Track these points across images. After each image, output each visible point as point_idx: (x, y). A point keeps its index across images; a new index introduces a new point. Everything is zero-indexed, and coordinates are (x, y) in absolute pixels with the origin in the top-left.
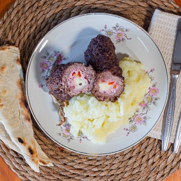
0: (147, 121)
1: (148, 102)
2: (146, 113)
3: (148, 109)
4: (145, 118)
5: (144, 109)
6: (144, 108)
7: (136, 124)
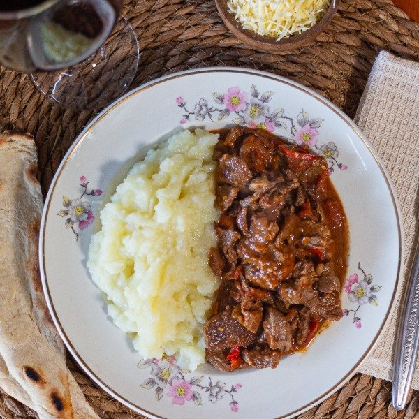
0: (311, 117)
1: (263, 114)
2: (291, 120)
3: (280, 115)
4: (303, 123)
5: (280, 125)
6: (278, 125)
7: (319, 147)
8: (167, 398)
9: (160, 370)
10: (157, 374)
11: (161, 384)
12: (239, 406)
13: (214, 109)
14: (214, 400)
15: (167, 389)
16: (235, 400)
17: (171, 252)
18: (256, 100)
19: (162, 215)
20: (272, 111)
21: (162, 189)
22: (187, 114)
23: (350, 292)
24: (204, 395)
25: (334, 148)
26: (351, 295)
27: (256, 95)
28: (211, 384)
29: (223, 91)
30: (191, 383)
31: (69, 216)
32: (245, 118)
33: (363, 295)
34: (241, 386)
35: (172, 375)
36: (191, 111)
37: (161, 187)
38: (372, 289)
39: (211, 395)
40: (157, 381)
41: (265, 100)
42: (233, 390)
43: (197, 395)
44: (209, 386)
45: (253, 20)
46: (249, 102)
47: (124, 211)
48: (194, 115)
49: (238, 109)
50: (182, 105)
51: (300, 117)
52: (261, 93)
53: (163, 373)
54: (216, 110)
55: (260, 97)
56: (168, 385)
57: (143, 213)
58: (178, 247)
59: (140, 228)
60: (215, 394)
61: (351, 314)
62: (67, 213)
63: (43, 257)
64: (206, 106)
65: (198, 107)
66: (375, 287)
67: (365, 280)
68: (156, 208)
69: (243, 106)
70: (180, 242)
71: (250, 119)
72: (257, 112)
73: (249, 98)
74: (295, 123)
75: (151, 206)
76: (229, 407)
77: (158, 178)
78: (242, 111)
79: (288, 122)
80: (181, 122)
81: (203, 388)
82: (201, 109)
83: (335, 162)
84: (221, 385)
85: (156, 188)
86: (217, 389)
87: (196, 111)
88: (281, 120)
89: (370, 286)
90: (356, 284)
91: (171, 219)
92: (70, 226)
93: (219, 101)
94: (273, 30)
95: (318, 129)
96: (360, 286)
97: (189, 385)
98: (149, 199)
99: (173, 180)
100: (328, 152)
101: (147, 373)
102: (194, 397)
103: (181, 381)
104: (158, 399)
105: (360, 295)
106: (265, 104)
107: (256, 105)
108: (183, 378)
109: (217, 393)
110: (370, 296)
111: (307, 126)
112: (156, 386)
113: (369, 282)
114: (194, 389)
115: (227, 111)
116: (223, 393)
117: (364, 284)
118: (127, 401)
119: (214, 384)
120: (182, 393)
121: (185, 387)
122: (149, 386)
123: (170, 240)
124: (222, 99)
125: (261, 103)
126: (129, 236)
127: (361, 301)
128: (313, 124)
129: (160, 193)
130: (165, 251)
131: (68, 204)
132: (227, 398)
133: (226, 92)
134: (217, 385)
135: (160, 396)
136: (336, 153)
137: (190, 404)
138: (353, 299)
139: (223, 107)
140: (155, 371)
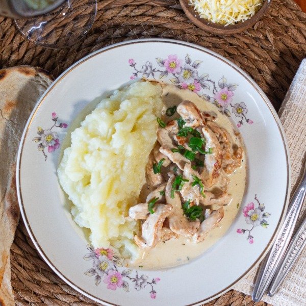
8: (103, 284)
9: (100, 263)
10: (98, 266)
11: (100, 274)
12: (157, 295)
13: (156, 70)
14: (139, 288)
15: (104, 277)
16: (154, 289)
17: (119, 171)
18: (189, 66)
19: (117, 142)
20: (200, 75)
21: (119, 123)
22: (136, 72)
23: (247, 216)
24: (131, 284)
25: (244, 107)
26: (248, 218)
27: (189, 62)
28: (137, 276)
29: (164, 57)
30: (122, 275)
31: (41, 142)
32: (179, 79)
33: (257, 219)
34: (159, 280)
35: (109, 267)
36: (139, 70)
37: (119, 121)
38: (264, 215)
39: (136, 284)
40: (97, 270)
41: (195, 66)
42: (154, 282)
43: (126, 284)
44: (135, 278)
45: (207, 11)
46: (183, 67)
47: (88, 135)
48: (142, 74)
49: (175, 72)
50: (133, 65)
51: (221, 82)
52: (193, 61)
53: (102, 265)
54: (158, 71)
55: (191, 64)
56: (105, 275)
57: (103, 139)
58: (124, 168)
59: (99, 149)
60: (139, 284)
61: (247, 232)
62: (40, 139)
63: (20, 171)
64: (151, 67)
65: (145, 67)
66: (266, 214)
67: (259, 208)
68: (113, 136)
69: (179, 70)
70: (126, 164)
71: (183, 80)
72: (189, 75)
73: (183, 64)
74: (217, 85)
75: (110, 134)
76: (149, 295)
77: (118, 114)
78: (178, 73)
79: (211, 85)
80: (131, 78)
81: (131, 279)
82: (147, 69)
83: (244, 117)
84: (145, 277)
85: (115, 122)
86: (141, 281)
87: (143, 70)
88: (206, 83)
89: (263, 213)
90: (252, 211)
91: (123, 146)
92: (41, 149)
93: (161, 65)
94: (223, 19)
95: (233, 92)
96: (255, 212)
97: (120, 276)
98: (109, 128)
99: (129, 117)
100: (239, 109)
101: (90, 264)
102: (124, 285)
103: (115, 272)
104: (97, 284)
105: (254, 219)
106: (195, 69)
107: (188, 70)
108: (117, 270)
109: (141, 283)
110: (262, 220)
111: (226, 89)
112: (96, 274)
113: (262, 210)
114: (125, 279)
115: (166, 72)
116: (146, 283)
117: (259, 211)
118: (73, 284)
119: (139, 277)
120: (115, 281)
121: (118, 277)
122: (90, 274)
123: (119, 162)
124: (163, 63)
125: (192, 68)
126: (90, 155)
127: (255, 223)
128: (230, 87)
129: (118, 126)
130: (114, 170)
131: (41, 133)
132: (148, 288)
133: (167, 58)
134: (142, 278)
135: (98, 282)
136: (246, 111)
137: (120, 290)
138: (249, 222)
139: (163, 69)
140: (96, 263)
